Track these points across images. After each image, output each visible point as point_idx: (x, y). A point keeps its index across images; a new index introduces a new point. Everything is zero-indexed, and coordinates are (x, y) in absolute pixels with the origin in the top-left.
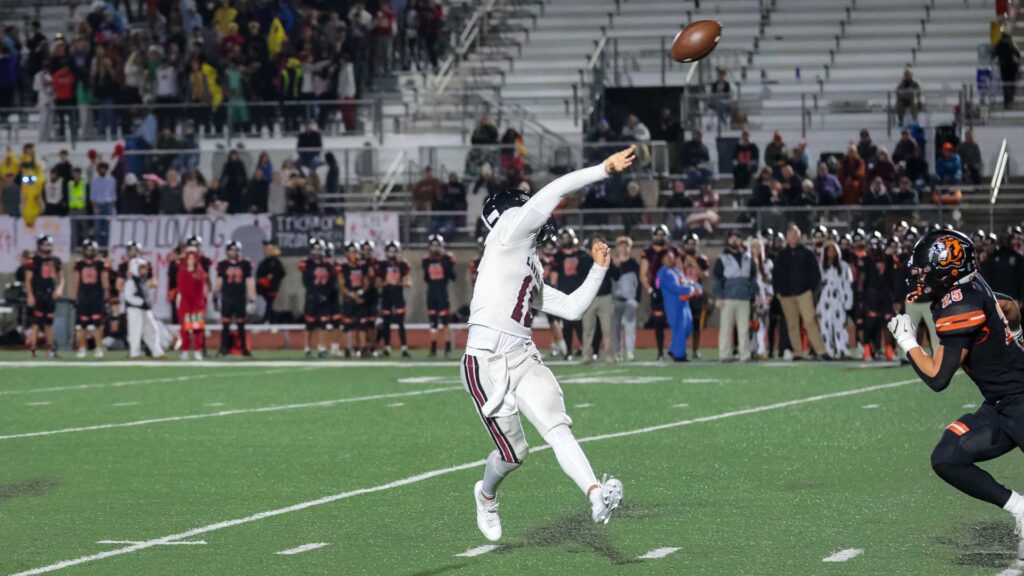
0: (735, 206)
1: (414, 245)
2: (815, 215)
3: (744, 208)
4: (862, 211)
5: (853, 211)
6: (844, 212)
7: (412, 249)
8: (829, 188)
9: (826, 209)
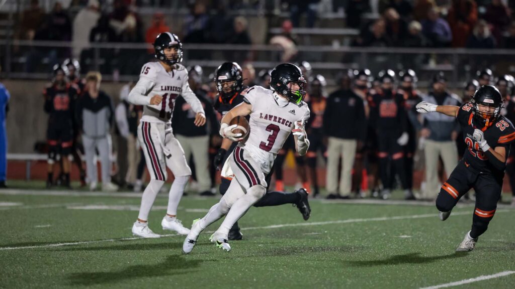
0: (336, 46)
1: (16, 75)
2: (421, 57)
3: (346, 49)
4: (467, 55)
5: (460, 55)
6: (451, 55)
7: (13, 79)
8: (439, 32)
9: (434, 51)
